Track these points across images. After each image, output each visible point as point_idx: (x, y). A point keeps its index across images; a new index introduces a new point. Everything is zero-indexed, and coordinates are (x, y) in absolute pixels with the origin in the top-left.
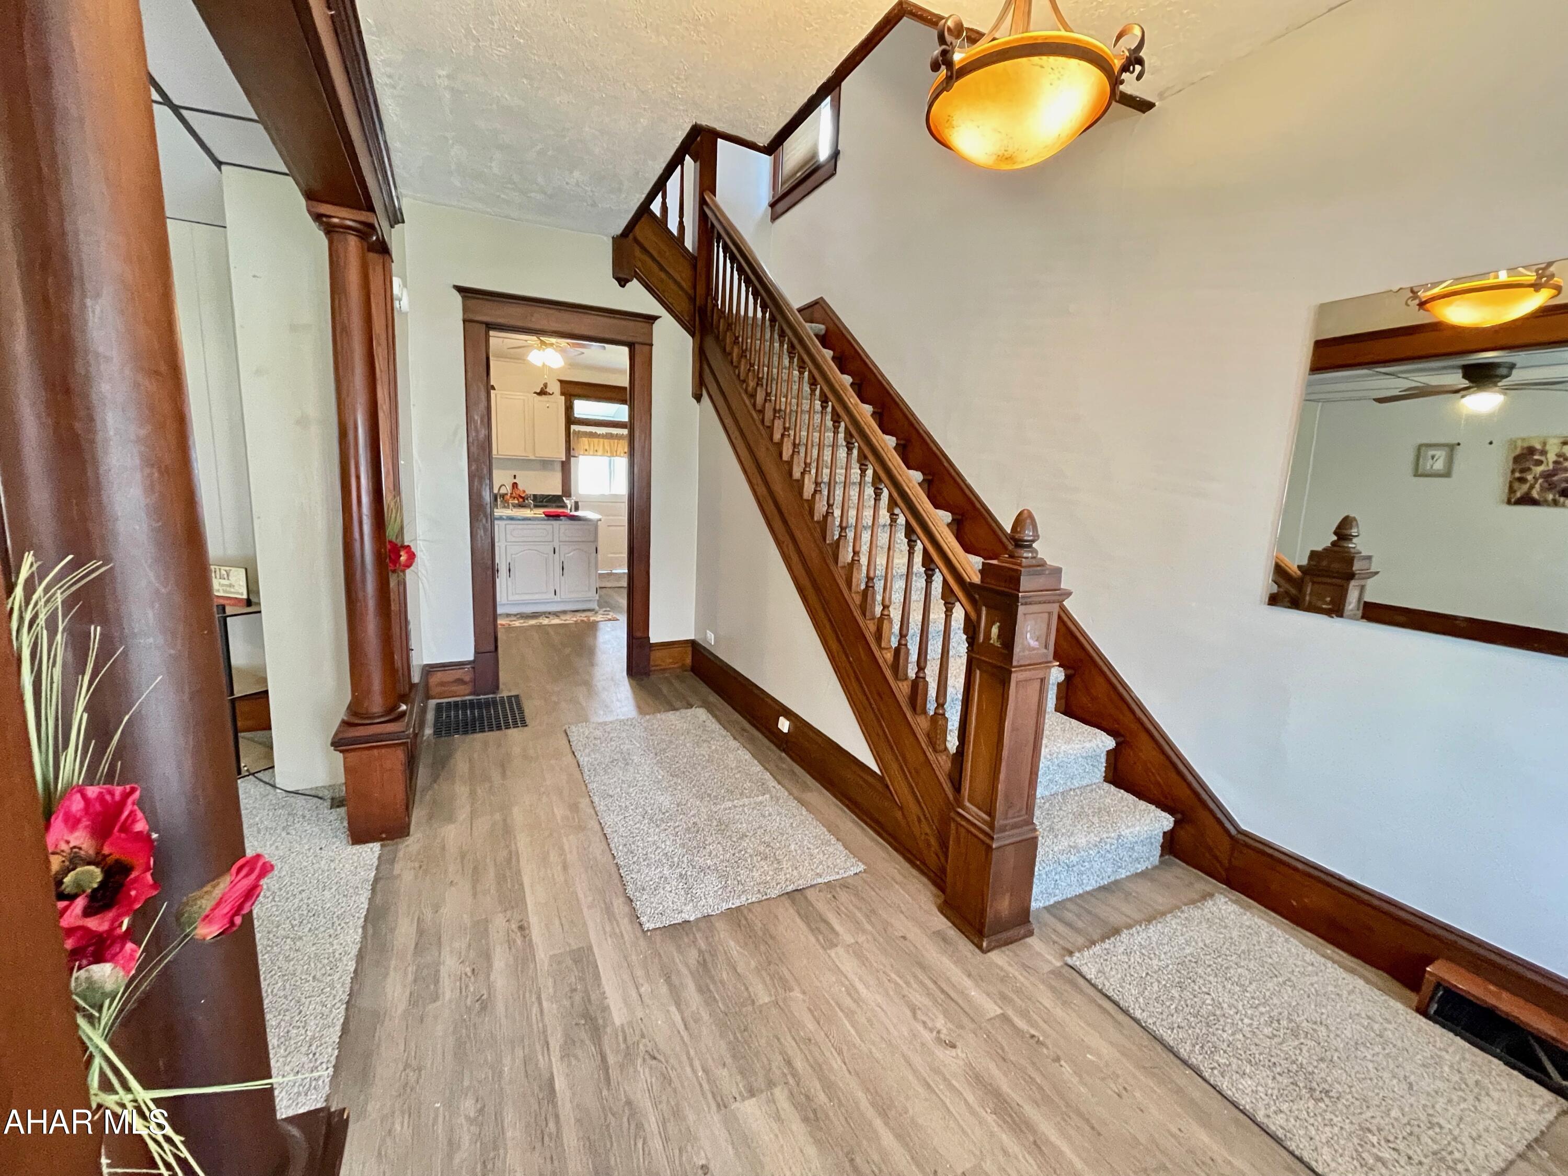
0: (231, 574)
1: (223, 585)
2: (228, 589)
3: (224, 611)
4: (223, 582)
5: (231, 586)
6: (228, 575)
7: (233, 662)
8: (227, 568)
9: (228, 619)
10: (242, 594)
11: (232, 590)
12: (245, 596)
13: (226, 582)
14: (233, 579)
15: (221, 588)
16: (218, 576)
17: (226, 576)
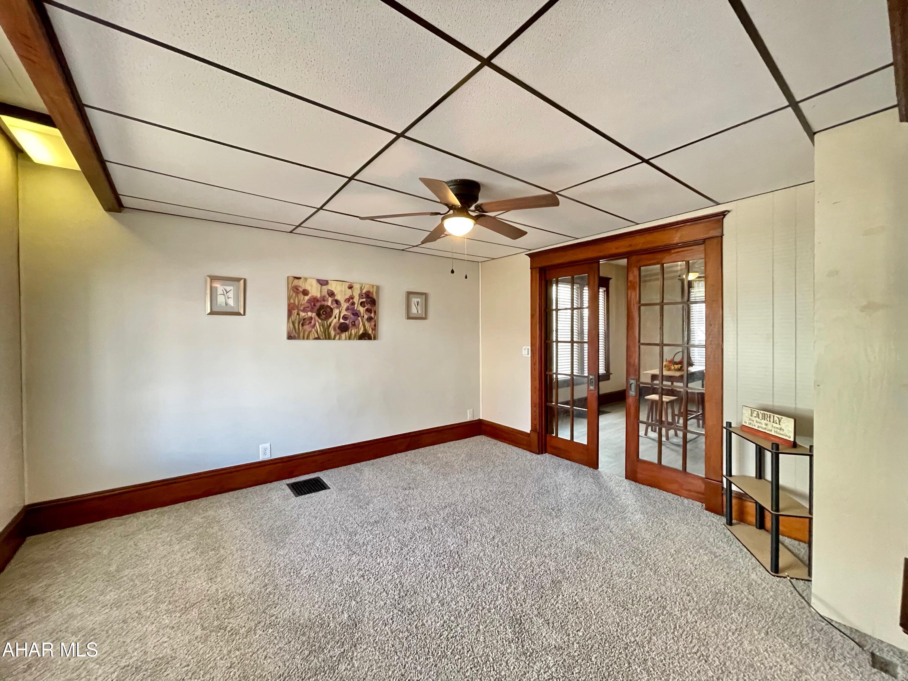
0: (782, 421)
1: (775, 427)
2: (778, 431)
3: (778, 448)
4: (775, 425)
5: (781, 429)
6: (780, 421)
7: (781, 482)
8: (779, 416)
9: (780, 455)
10: (790, 437)
11: (782, 432)
12: (792, 439)
13: (777, 426)
14: (783, 426)
15: (773, 429)
16: (772, 420)
17: (778, 422)
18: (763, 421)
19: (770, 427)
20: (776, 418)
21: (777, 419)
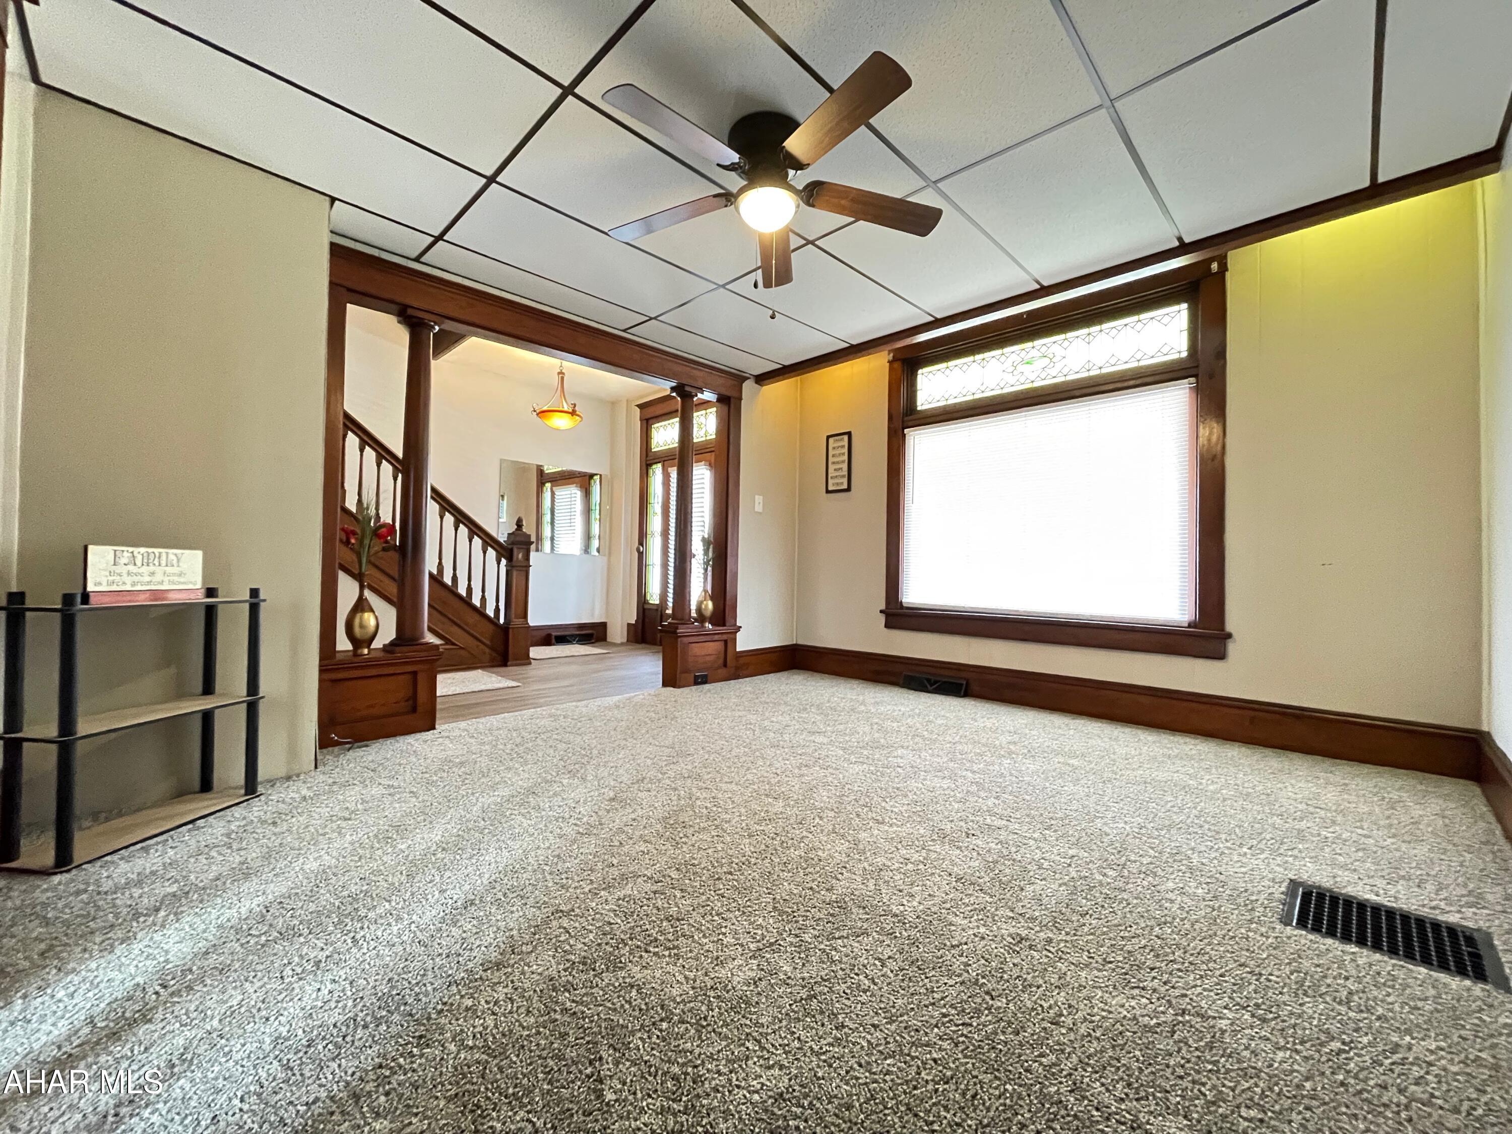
1: (169, 575)
2: (176, 579)
4: (169, 570)
5: (180, 574)
6: (178, 560)
8: (179, 551)
10: (196, 584)
11: (182, 580)
12: (199, 586)
13: (174, 570)
14: (184, 566)
15: (166, 579)
16: (163, 563)
17: (175, 562)
18: (144, 569)
19: (158, 577)
20: (172, 557)
21: (174, 558)
